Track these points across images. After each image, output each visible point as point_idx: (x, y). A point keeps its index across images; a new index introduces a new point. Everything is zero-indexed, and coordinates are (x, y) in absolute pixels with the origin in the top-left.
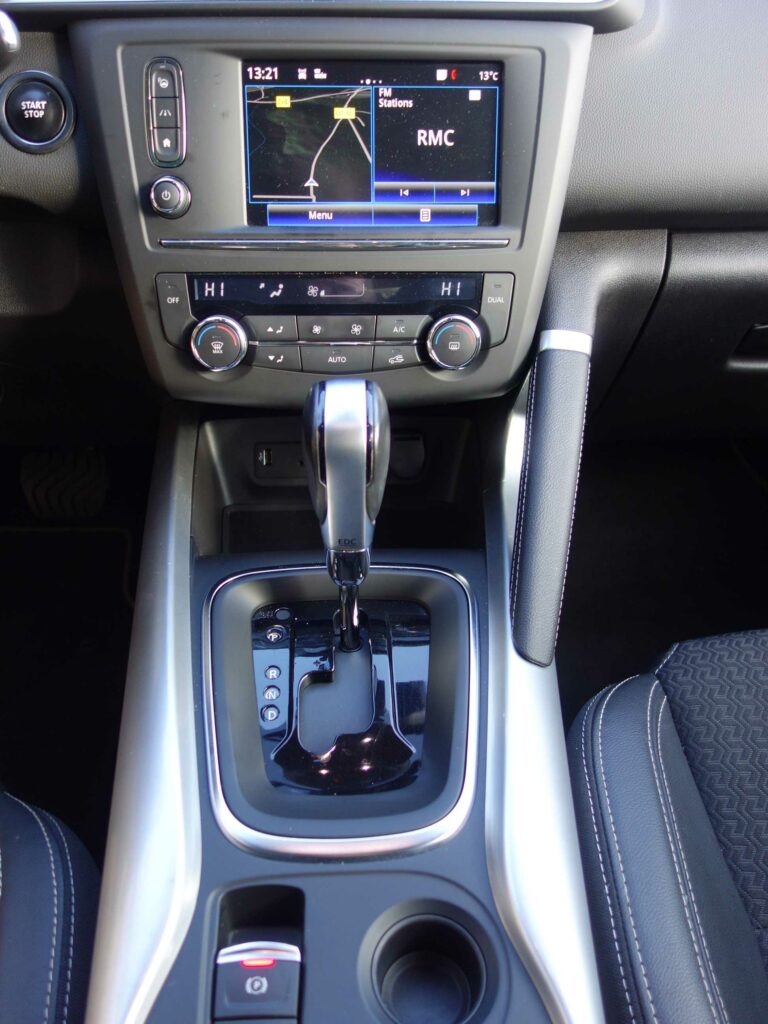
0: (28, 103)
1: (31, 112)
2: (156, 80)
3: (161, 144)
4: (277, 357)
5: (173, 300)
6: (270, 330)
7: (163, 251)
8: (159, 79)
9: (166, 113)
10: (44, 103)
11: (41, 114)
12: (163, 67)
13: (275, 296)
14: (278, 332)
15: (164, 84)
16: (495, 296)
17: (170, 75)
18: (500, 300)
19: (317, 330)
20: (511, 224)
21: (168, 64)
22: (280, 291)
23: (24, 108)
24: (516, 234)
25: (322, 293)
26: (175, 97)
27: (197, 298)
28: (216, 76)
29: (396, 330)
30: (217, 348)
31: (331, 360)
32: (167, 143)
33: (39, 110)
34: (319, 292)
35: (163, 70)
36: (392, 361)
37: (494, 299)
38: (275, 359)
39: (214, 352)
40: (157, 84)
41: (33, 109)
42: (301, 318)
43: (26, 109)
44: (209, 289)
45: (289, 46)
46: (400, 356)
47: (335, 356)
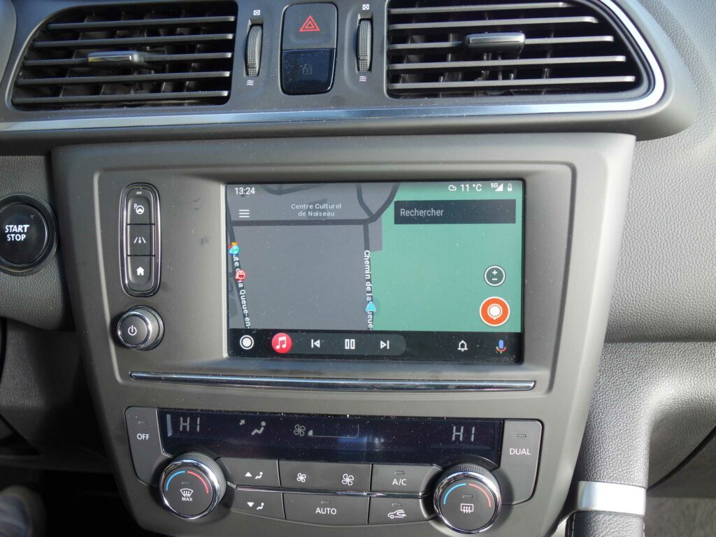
0: (11, 226)
1: (13, 235)
2: (132, 207)
3: (134, 272)
4: (258, 504)
5: (143, 437)
6: (248, 475)
7: (133, 383)
8: (135, 205)
9: (140, 240)
10: (26, 226)
11: (23, 237)
12: (138, 193)
13: (257, 434)
14: (257, 477)
15: (140, 211)
16: (518, 447)
17: (145, 201)
18: (524, 452)
19: (302, 478)
20: (538, 363)
21: (145, 190)
22: (262, 429)
23: (6, 232)
24: (543, 374)
25: (311, 433)
26: (151, 224)
27: (170, 434)
28: (196, 201)
29: (395, 482)
30: (187, 495)
31: (318, 510)
32: (140, 271)
33: (20, 233)
34: (307, 432)
35: (139, 196)
36: (391, 516)
37: (516, 450)
38: (255, 506)
39: (184, 499)
40: (133, 211)
41: (15, 233)
42: (283, 463)
43: (9, 233)
44: (185, 424)
45: (273, 169)
46: (402, 511)
47: (324, 506)
